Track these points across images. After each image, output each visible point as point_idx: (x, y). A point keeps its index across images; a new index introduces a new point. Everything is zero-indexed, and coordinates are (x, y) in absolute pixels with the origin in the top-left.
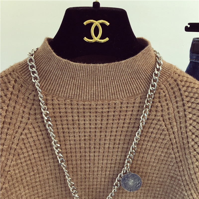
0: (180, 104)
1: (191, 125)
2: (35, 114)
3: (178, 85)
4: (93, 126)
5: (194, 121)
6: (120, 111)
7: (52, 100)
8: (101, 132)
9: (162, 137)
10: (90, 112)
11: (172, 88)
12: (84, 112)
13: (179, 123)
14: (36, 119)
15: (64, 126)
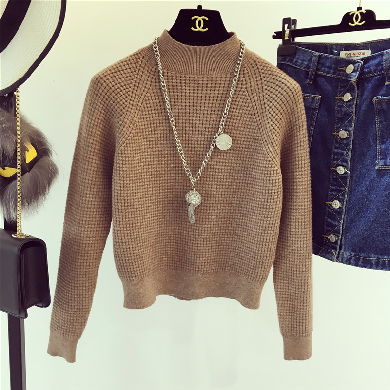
0: (259, 79)
1: (266, 94)
2: (155, 82)
3: (257, 65)
4: (196, 95)
5: (269, 91)
6: (216, 84)
7: (168, 73)
8: (201, 100)
9: (247, 105)
10: (194, 84)
11: (253, 67)
12: (189, 83)
13: (258, 94)
14: (155, 86)
15: (175, 94)
